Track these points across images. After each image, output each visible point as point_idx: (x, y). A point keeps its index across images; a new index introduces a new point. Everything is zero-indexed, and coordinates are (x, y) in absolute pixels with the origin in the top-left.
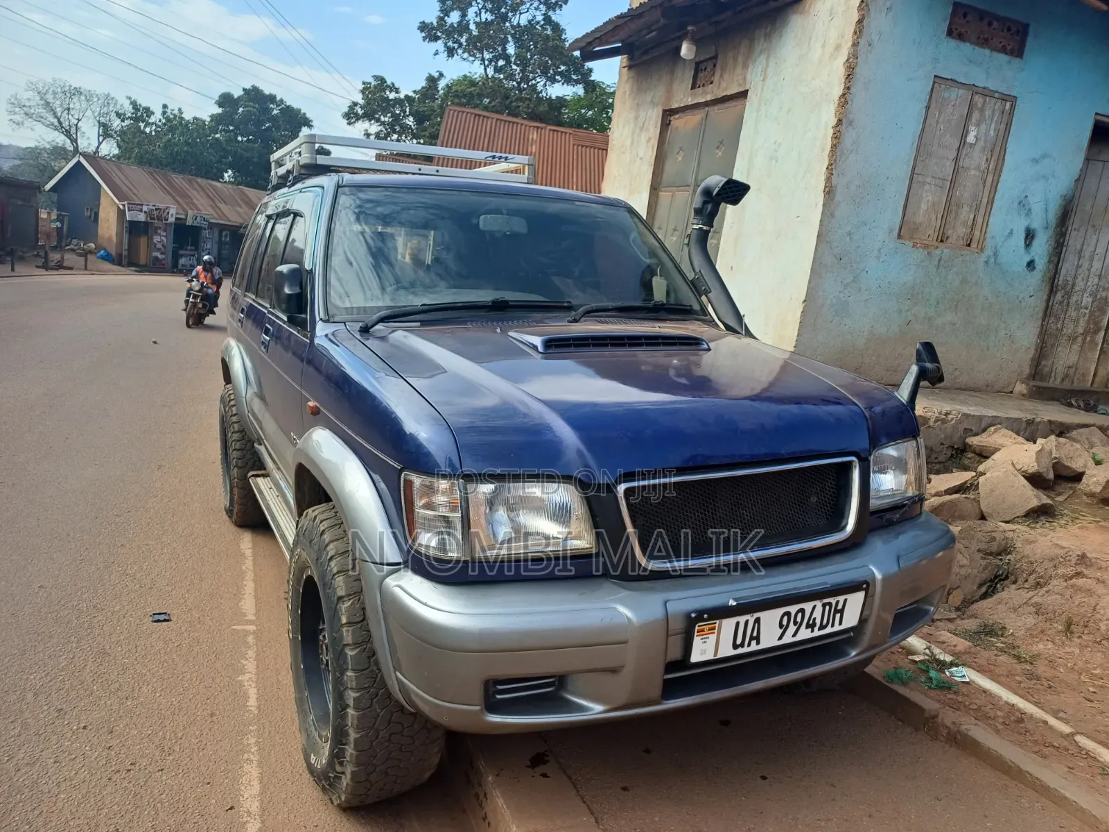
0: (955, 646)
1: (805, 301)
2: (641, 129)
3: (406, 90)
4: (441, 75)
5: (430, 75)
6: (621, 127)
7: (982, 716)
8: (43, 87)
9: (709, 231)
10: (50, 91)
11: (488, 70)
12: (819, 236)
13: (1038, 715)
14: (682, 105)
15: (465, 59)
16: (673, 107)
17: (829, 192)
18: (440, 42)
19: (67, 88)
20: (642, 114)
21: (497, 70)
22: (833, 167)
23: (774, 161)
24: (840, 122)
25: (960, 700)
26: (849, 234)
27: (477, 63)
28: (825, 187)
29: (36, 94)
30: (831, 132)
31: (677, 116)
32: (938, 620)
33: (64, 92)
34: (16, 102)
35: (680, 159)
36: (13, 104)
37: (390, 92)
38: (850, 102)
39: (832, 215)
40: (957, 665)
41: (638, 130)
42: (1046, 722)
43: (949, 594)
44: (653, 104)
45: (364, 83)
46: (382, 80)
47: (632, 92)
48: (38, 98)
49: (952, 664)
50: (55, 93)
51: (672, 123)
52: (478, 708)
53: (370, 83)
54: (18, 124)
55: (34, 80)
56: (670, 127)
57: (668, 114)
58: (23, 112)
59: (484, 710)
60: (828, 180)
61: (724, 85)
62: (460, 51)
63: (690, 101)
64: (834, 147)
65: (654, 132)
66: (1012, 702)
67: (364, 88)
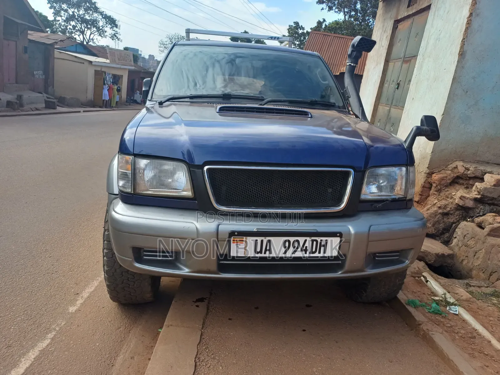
0: (462, 296)
1: (443, 114)
2: (384, 32)
3: (308, 29)
4: (324, 20)
5: (319, 21)
6: (377, 31)
7: (451, 331)
8: (171, 36)
9: (355, 67)
10: (174, 38)
11: (346, 17)
12: (454, 79)
13: (487, 338)
14: (402, 17)
15: (336, 12)
16: (399, 19)
17: (462, 54)
18: (324, 4)
19: (179, 37)
20: (386, 24)
21: (350, 16)
22: (465, 40)
23: (438, 41)
24: (471, 14)
25: (442, 321)
26: (474, 78)
27: (342, 14)
28: (460, 52)
29: (169, 39)
30: (466, 20)
31: (400, 23)
32: (473, 286)
33: (178, 38)
34: (162, 43)
35: (399, 45)
36: (161, 43)
37: (300, 30)
38: (478, 3)
39: (463, 67)
40: (455, 305)
41: (383, 32)
42: (490, 342)
43: (491, 275)
44: (391, 18)
45: (289, 26)
46: (297, 23)
47: (383, 13)
48: (169, 41)
49: (453, 304)
50: (175, 39)
51: (398, 27)
52: (131, 259)
53: (292, 26)
54: (162, 51)
55: (168, 34)
56: (397, 29)
57: (397, 22)
58: (164, 47)
59: (134, 260)
60: (462, 47)
61: (421, 3)
62: (334, 8)
63: (406, 14)
64: (467, 29)
65: (389, 32)
66: (476, 328)
67: (289, 28)
